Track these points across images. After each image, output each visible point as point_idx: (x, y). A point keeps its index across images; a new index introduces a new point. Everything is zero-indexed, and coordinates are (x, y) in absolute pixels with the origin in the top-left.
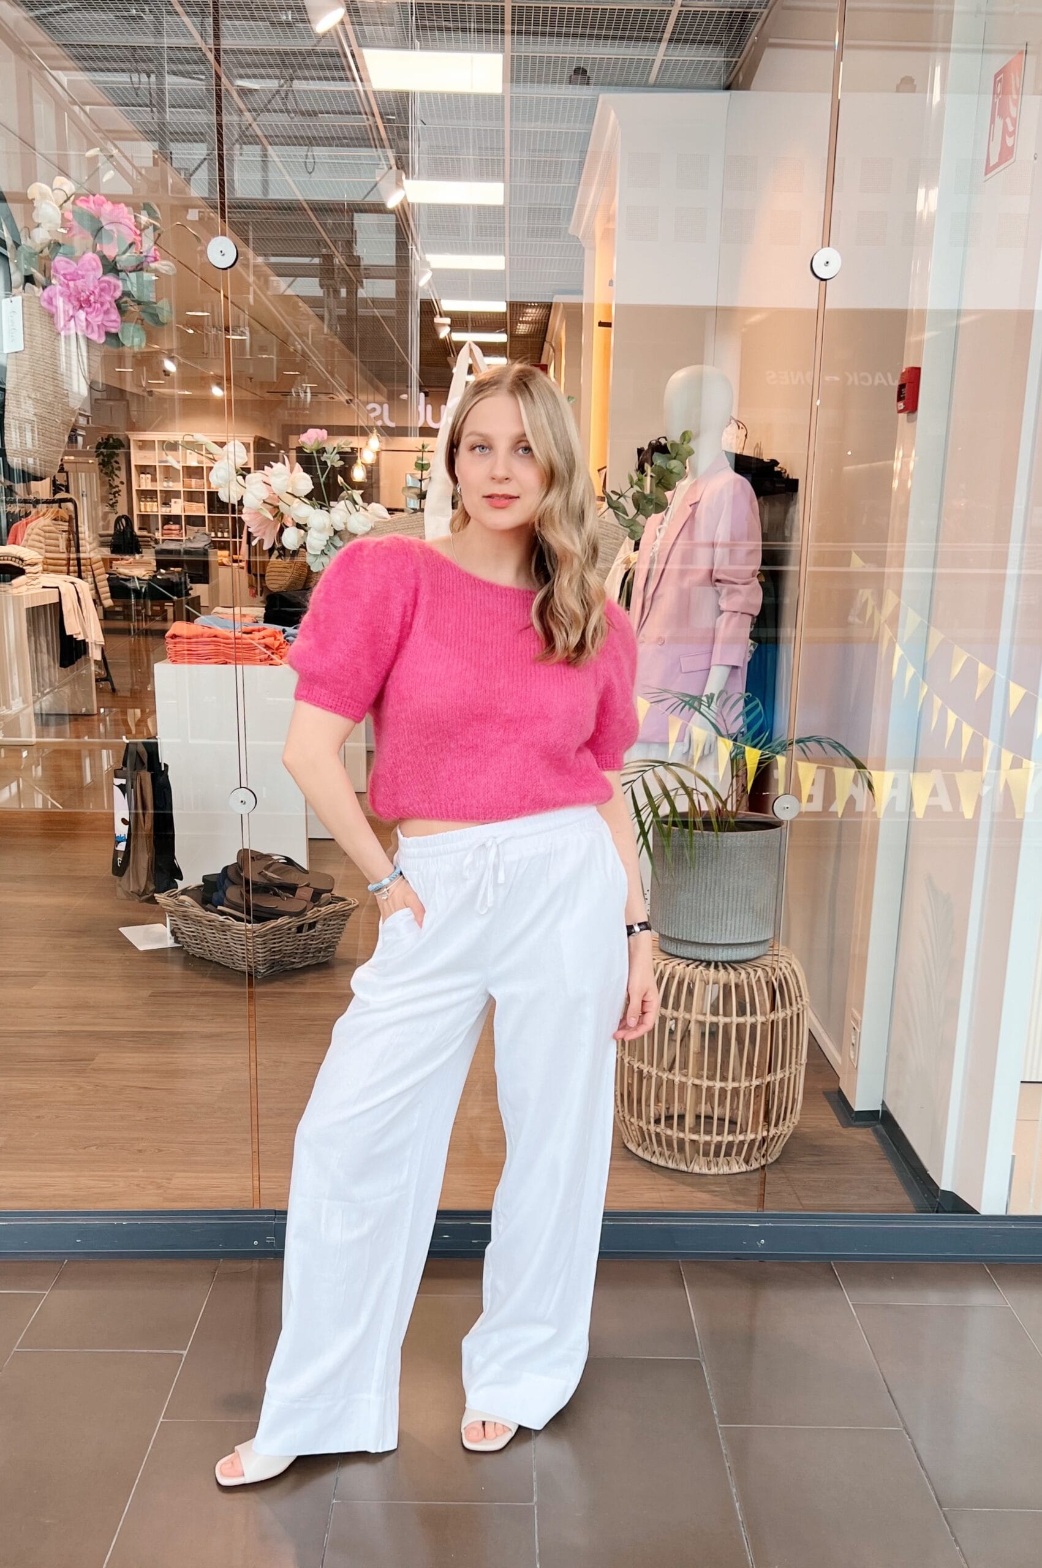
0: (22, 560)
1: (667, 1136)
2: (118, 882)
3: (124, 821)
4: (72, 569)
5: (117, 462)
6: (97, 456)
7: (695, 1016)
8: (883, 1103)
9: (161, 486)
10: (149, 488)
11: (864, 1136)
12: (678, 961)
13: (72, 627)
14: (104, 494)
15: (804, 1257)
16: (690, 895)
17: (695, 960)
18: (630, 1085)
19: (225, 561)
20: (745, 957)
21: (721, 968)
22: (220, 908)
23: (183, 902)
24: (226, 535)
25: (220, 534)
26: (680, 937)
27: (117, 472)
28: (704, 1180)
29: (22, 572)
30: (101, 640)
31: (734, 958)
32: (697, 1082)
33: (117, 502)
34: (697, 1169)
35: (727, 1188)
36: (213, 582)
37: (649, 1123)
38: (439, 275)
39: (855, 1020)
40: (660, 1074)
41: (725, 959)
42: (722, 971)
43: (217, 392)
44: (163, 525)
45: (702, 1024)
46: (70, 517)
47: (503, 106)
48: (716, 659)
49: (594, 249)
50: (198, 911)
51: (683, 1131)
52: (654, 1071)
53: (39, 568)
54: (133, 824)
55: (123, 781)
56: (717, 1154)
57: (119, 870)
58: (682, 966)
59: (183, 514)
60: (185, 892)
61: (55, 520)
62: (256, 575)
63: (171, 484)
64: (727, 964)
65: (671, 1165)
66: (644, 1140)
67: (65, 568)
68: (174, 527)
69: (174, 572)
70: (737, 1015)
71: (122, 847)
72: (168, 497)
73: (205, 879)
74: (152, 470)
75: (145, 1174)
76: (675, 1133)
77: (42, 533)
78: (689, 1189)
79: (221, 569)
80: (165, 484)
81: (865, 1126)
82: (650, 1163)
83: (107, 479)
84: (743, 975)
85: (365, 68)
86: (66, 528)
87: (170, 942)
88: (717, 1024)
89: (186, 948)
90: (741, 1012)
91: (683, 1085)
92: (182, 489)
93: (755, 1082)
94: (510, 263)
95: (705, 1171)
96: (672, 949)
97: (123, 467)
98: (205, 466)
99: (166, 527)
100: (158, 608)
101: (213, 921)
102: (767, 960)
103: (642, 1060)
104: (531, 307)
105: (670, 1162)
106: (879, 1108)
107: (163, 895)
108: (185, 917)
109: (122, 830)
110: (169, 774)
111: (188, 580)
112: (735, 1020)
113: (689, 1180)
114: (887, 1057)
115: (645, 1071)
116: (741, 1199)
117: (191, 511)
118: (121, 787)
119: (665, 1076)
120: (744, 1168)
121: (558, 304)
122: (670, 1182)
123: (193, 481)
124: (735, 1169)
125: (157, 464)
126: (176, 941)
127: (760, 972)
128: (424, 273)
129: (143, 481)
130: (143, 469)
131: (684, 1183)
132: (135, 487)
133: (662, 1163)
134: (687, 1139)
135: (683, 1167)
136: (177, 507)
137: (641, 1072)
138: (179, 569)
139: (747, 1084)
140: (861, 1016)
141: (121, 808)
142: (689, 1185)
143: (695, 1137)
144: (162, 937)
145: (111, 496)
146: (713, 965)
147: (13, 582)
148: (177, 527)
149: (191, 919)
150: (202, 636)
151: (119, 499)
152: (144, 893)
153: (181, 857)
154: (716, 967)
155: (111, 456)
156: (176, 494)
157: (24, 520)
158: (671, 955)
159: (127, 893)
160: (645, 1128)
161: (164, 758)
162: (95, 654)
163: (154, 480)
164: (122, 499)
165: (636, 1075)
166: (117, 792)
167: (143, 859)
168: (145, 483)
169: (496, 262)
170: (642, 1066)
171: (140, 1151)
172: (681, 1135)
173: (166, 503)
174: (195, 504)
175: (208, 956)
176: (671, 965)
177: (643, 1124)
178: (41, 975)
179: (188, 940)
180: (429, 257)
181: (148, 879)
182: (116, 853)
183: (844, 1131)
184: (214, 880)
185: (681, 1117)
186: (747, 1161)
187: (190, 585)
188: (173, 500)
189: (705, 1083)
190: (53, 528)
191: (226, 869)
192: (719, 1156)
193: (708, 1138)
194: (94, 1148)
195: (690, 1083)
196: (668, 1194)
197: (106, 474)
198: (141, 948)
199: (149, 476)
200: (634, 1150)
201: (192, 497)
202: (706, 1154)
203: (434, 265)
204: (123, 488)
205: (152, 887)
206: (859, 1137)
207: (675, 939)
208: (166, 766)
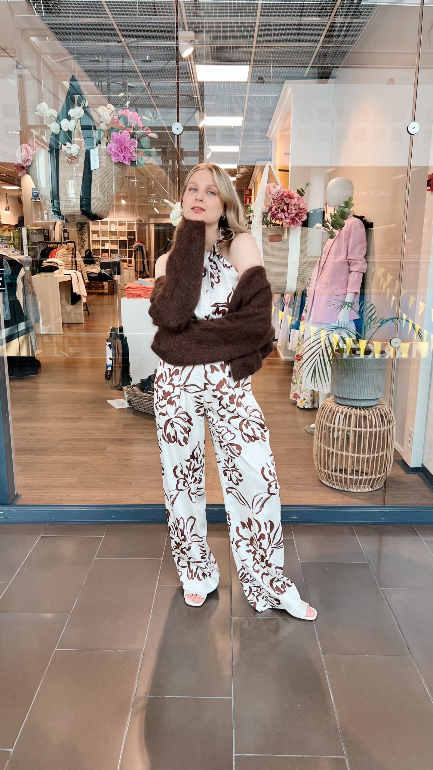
0: (57, 264)
1: (340, 477)
2: (108, 382)
3: (110, 359)
4: (73, 268)
5: (84, 230)
6: (77, 227)
7: (352, 428)
8: (422, 464)
9: (101, 238)
10: (97, 239)
11: (415, 478)
12: (344, 407)
13: (76, 290)
14: (79, 242)
15: (402, 524)
16: (349, 380)
17: (351, 407)
18: (324, 457)
19: (126, 267)
20: (371, 405)
21: (362, 409)
22: (149, 391)
23: (134, 389)
24: (126, 257)
25: (123, 257)
26: (345, 397)
27: (85, 234)
28: (354, 494)
29: (57, 268)
30: (86, 295)
31: (367, 405)
32: (353, 455)
33: (84, 245)
34: (352, 490)
35: (365, 498)
36: (122, 276)
37: (332, 471)
38: (214, 154)
39: (410, 431)
40: (337, 452)
41: (363, 406)
42: (363, 410)
43: (123, 202)
44: (102, 253)
45: (355, 432)
46: (73, 248)
47: (247, 87)
48: (348, 290)
49: (276, 142)
50: (140, 393)
51: (347, 474)
52: (335, 451)
53: (63, 267)
54: (114, 361)
55: (110, 343)
56: (360, 484)
57: (108, 378)
58: (346, 408)
59: (109, 249)
60: (134, 386)
61: (67, 249)
62: (138, 272)
63: (105, 238)
64: (364, 408)
65: (341, 489)
66: (330, 478)
67: (71, 268)
68: (106, 254)
69: (108, 271)
70: (369, 428)
71: (109, 369)
72: (104, 243)
73: (141, 381)
74: (98, 233)
75: (134, 492)
76: (343, 476)
77: (62, 255)
78: (350, 498)
79: (125, 270)
80: (103, 238)
81: (415, 474)
82: (332, 488)
83: (81, 236)
84: (371, 412)
85: (196, 73)
86: (71, 253)
87: (127, 405)
88: (361, 431)
89: (134, 407)
90: (371, 427)
91: (347, 456)
92: (109, 240)
93: (376, 455)
94: (241, 149)
95: (355, 491)
96: (341, 402)
97: (86, 231)
98: (118, 230)
99: (103, 254)
100: (101, 285)
101: (146, 397)
102: (380, 406)
103: (329, 446)
104: (243, 168)
105: (341, 487)
106: (421, 466)
107: (126, 387)
108: (135, 395)
109: (109, 362)
110: (127, 340)
111: (113, 274)
112: (369, 430)
113: (348, 494)
114: (424, 446)
115: (331, 451)
116: (371, 501)
117: (112, 248)
118: (109, 345)
119: (339, 453)
120: (370, 490)
121: (257, 166)
122: (342, 495)
123: (113, 236)
124: (367, 490)
125: (100, 230)
126: (130, 405)
127: (378, 411)
128: (208, 153)
129: (94, 237)
130: (94, 232)
131: (347, 496)
132: (91, 239)
133: (337, 488)
134: (348, 478)
135: (346, 489)
136: (107, 247)
137: (328, 451)
138: (110, 269)
139: (373, 456)
140: (413, 429)
141: (109, 354)
142: (349, 496)
143: (351, 477)
144: (124, 404)
145: (82, 243)
146: (358, 408)
147: (55, 272)
148: (107, 254)
149: (137, 396)
150: (139, 288)
151: (85, 243)
152: (118, 387)
153: (132, 372)
154: (360, 409)
155: (82, 227)
156: (107, 241)
157: (55, 250)
158: (340, 404)
159: (111, 387)
160: (330, 474)
161: (126, 334)
162: (84, 300)
163: (98, 236)
164: (86, 243)
165: (327, 452)
166: (108, 348)
167: (118, 374)
168: (95, 237)
169: (235, 149)
170: (329, 449)
171: (130, 483)
172: (346, 476)
173: (103, 245)
174: (113, 245)
175: (143, 410)
176: (341, 408)
177: (330, 472)
178: (80, 418)
179: (135, 404)
180: (210, 147)
181: (120, 381)
182: (107, 371)
183: (408, 475)
184: (145, 381)
185: (346, 470)
186: (372, 487)
187: (113, 276)
188: (106, 244)
189: (356, 455)
190: (66, 253)
191: (150, 377)
192: (361, 485)
193: (357, 477)
194: (112, 482)
195: (350, 455)
196: (341, 500)
197: (80, 234)
198: (117, 408)
199: (96, 235)
200: (325, 483)
201: (113, 242)
202: (356, 484)
203: (212, 150)
204: (87, 239)
205: (121, 384)
206: (413, 478)
207: (342, 398)
208: (126, 337)
